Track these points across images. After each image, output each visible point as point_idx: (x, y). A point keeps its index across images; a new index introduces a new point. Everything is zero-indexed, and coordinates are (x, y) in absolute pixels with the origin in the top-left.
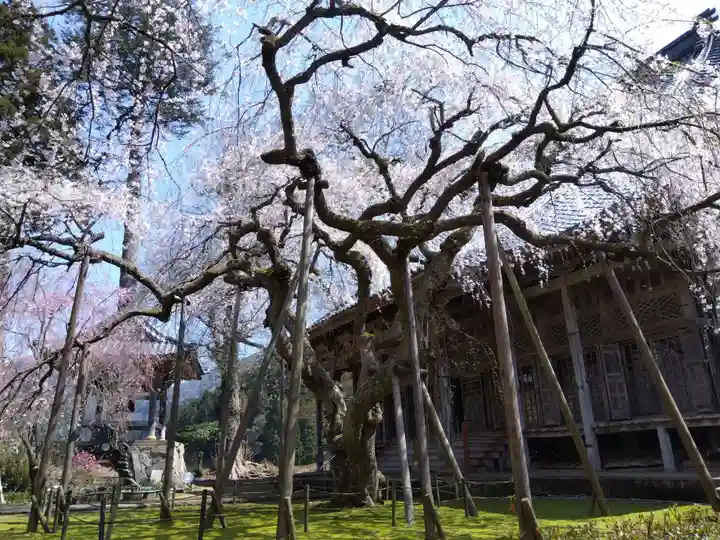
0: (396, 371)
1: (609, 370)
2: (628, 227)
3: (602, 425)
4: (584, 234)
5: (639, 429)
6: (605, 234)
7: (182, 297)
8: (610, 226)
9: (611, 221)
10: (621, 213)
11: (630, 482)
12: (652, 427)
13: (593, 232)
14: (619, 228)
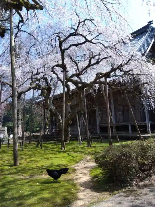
0: (77, 113)
1: (119, 112)
2: (128, 81)
3: (117, 124)
4: (118, 81)
5: (125, 125)
6: (123, 82)
7: (24, 93)
8: (124, 80)
9: (124, 79)
10: (127, 77)
11: (123, 136)
12: (128, 125)
13: (120, 81)
14: (126, 81)
